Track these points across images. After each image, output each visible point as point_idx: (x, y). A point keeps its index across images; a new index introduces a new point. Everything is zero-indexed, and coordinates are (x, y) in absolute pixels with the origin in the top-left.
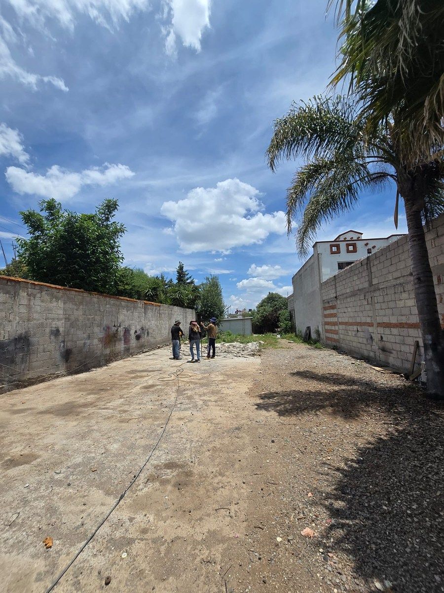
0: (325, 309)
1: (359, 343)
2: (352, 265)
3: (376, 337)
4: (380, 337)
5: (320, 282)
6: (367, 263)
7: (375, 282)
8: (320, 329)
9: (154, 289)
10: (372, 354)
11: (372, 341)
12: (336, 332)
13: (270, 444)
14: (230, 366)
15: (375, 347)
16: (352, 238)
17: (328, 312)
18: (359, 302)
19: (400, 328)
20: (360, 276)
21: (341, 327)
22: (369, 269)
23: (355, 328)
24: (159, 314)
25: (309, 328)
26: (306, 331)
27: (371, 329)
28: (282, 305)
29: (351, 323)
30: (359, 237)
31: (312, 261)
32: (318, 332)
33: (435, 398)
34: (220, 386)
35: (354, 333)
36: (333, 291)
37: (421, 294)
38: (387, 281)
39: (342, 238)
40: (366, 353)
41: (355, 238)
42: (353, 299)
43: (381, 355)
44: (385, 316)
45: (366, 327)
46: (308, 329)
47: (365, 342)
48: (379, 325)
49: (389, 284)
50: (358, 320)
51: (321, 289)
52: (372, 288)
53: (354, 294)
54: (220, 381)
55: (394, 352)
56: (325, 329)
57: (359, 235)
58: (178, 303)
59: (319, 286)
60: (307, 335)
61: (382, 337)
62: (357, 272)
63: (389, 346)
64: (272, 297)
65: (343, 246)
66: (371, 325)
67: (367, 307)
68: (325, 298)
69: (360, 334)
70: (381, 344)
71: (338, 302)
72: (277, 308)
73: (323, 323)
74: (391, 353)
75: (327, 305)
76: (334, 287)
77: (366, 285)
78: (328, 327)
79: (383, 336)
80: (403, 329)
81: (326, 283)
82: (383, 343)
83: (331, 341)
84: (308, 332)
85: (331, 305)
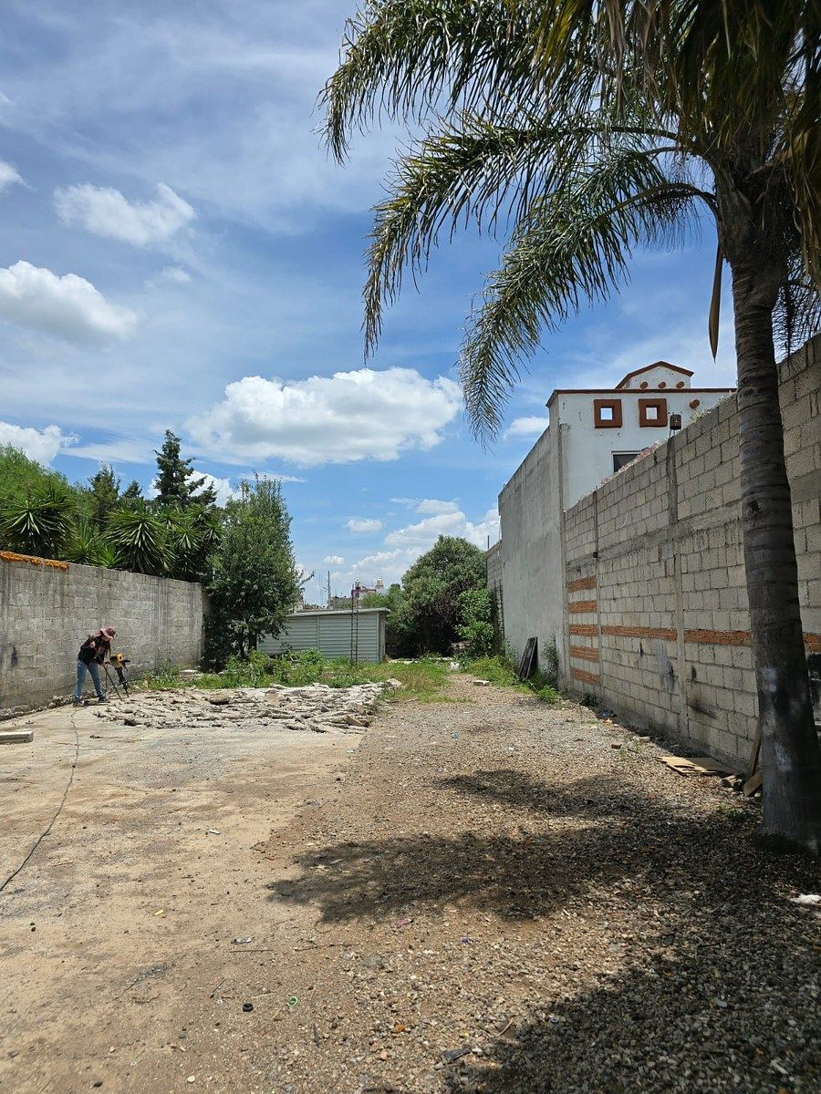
0: (571, 587)
1: (645, 686)
2: (636, 461)
3: (682, 672)
4: (690, 671)
5: (561, 507)
6: (668, 458)
7: (683, 512)
8: (560, 647)
9: (48, 514)
10: (671, 720)
11: (674, 681)
12: (593, 656)
13: (235, 1016)
14: (256, 761)
15: (680, 700)
16: (664, 384)
17: (577, 597)
18: (647, 569)
19: (736, 645)
20: (651, 494)
21: (607, 640)
22: (671, 474)
23: (636, 642)
24: (62, 595)
25: (533, 642)
26: (527, 651)
27: (671, 648)
28: (476, 576)
29: (630, 629)
30: (682, 384)
31: (545, 446)
32: (553, 655)
33: (776, 847)
34: (186, 827)
35: (633, 659)
36: (591, 536)
37: (757, 548)
38: (710, 510)
39: (635, 384)
40: (658, 717)
41: (671, 385)
42: (633, 560)
43: (691, 723)
44: (702, 610)
45: (660, 642)
46: (531, 646)
47: (657, 685)
48: (692, 636)
49: (714, 519)
50: (644, 622)
51: (563, 530)
52: (677, 531)
53: (635, 548)
54: (195, 809)
55: (720, 714)
56: (571, 647)
57: (683, 378)
58: (140, 560)
59: (558, 519)
60: (527, 660)
61: (694, 672)
62: (645, 483)
63: (709, 696)
64: (448, 551)
65: (630, 405)
66: (670, 635)
67: (666, 585)
68: (571, 556)
69: (648, 662)
70: (692, 691)
71: (602, 569)
72: (460, 582)
73: (566, 627)
74: (712, 716)
75: (576, 577)
76: (592, 526)
77: (664, 520)
78: (577, 641)
79: (697, 666)
80: (740, 649)
81: (576, 511)
82: (696, 687)
83: (584, 681)
84: (531, 652)
85: (584, 576)
